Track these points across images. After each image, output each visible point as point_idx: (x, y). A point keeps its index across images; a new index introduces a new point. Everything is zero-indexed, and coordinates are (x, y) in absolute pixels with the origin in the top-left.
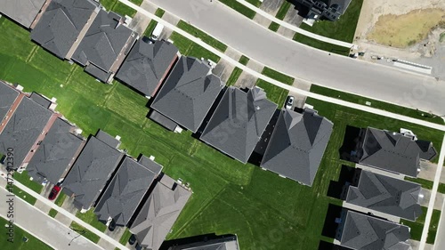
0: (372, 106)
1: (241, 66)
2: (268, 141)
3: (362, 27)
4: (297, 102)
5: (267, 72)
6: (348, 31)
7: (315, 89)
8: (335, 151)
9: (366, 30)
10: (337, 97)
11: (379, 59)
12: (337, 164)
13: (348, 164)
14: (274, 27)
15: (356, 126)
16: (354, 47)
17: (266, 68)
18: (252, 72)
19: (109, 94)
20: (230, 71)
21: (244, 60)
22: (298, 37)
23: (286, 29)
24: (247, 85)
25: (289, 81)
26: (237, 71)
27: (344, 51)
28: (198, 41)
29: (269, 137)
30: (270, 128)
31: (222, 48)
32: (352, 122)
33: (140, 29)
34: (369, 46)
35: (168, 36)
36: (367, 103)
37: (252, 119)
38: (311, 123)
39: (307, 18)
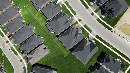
0: (112, 48)
1: (78, 21)
2: (77, 46)
3: (119, 24)
4: (90, 38)
5: (85, 26)
6: (114, 24)
7: (97, 37)
8: (96, 57)
9: (119, 26)
10: (103, 42)
11: (119, 35)
12: (95, 61)
13: (98, 62)
14: (93, 14)
15: (105, 52)
16: (113, 29)
17: (85, 25)
18: (81, 25)
19: (37, 14)
20: (75, 22)
21: (80, 20)
22: (98, 20)
23: (96, 16)
24: (78, 28)
25: (91, 31)
26: (77, 22)
27: (110, 29)
28: (69, 9)
29: (78, 45)
30: (79, 43)
31: (75, 14)
32: (104, 51)
34: (118, 31)
35: (61, 4)
36: (111, 47)
37: (76, 38)
38: (92, 46)
39: (103, 15)
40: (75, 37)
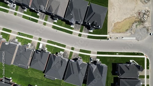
0: (119, 54)
1: (72, 51)
2: (87, 74)
3: (109, 29)
4: (94, 59)
5: (81, 51)
6: (105, 31)
7: (98, 53)
8: (110, 73)
9: (111, 29)
10: (106, 54)
11: (117, 38)
12: (112, 77)
13: (115, 76)
14: (80, 35)
15: (115, 63)
16: (108, 36)
17: (80, 50)
18: (76, 52)
19: (29, 72)
20: (69, 53)
21: (73, 49)
22: (89, 37)
23: (84, 35)
25: (89, 52)
26: (71, 53)
27: (105, 38)
28: (56, 46)
31: (64, 46)
32: (113, 61)
33: (34, 47)
34: (113, 34)
35: (45, 47)
36: (117, 54)
38: (100, 68)
39: (90, 30)
40: (79, 72)
